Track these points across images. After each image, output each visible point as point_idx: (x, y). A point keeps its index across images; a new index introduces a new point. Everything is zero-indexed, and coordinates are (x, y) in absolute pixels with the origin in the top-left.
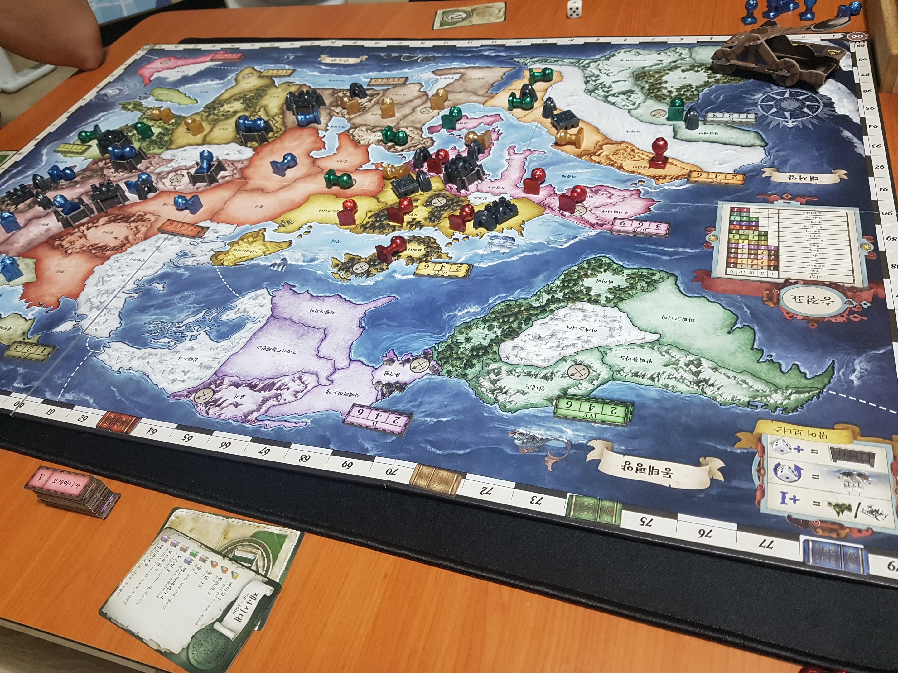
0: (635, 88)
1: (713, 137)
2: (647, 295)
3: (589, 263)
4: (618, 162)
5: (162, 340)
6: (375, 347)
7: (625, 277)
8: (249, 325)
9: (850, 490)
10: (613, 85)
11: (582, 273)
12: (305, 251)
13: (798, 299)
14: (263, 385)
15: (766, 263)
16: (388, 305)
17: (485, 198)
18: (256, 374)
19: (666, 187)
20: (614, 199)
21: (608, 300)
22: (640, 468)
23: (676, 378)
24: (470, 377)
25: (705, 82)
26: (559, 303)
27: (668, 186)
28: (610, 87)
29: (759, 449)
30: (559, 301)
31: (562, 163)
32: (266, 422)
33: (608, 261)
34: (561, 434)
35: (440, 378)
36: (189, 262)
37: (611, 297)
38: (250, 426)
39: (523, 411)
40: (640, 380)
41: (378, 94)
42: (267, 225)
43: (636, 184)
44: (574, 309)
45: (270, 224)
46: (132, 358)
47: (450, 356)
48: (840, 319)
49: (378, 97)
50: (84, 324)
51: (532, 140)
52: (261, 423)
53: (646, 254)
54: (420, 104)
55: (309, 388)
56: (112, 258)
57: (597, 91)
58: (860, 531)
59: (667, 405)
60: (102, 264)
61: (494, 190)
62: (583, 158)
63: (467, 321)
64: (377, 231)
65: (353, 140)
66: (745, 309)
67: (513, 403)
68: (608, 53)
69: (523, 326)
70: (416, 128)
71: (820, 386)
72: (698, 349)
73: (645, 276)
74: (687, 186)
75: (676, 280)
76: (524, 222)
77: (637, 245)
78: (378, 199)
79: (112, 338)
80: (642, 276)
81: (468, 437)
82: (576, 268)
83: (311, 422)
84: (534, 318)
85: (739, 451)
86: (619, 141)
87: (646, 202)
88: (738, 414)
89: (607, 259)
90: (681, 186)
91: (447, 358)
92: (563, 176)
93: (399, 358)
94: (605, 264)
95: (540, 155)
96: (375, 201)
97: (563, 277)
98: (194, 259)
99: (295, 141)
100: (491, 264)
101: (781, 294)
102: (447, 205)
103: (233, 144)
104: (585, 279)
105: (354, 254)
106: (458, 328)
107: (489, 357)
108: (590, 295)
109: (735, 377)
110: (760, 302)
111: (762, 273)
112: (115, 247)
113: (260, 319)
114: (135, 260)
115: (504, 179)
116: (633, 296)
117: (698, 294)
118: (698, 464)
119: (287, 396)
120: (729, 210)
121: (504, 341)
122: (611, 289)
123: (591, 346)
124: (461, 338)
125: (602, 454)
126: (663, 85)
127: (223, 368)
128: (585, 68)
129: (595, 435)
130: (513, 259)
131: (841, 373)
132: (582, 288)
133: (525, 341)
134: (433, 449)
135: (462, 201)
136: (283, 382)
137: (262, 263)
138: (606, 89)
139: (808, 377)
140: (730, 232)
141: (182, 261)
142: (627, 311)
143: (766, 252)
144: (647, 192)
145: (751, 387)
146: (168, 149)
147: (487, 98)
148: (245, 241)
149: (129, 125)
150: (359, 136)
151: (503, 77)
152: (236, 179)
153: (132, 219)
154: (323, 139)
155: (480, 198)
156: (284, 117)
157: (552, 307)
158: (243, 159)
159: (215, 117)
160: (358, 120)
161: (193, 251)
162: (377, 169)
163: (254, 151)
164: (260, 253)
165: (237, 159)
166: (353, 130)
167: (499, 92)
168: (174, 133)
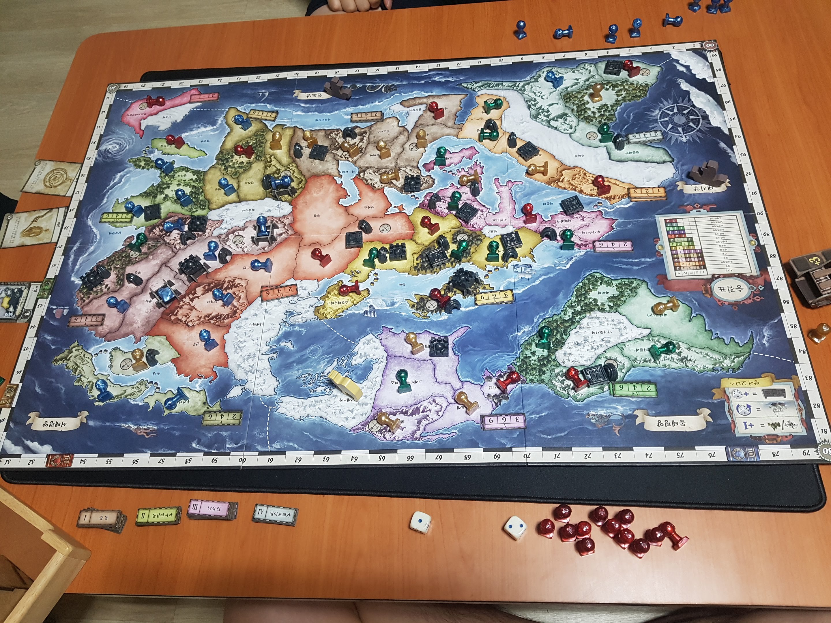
0: (567, 111)
1: (636, 156)
2: (633, 300)
3: (588, 279)
4: (578, 186)
5: (318, 389)
6: (473, 369)
7: (615, 288)
8: (376, 366)
9: (777, 413)
10: (550, 108)
11: (587, 288)
12: (383, 296)
13: (722, 289)
14: (411, 411)
15: (697, 264)
16: (467, 334)
17: (495, 231)
18: (402, 404)
19: (618, 207)
20: (587, 221)
21: (611, 307)
22: (667, 424)
23: (669, 359)
24: (546, 381)
25: (616, 101)
26: (580, 315)
27: (619, 205)
28: (548, 111)
29: (726, 398)
30: (580, 313)
31: (539, 191)
32: (429, 437)
33: (600, 276)
34: (616, 410)
35: (528, 385)
36: (298, 319)
37: (612, 304)
38: (419, 442)
39: (588, 399)
40: (649, 363)
41: (365, 132)
42: (341, 277)
43: (596, 206)
44: (592, 318)
45: (343, 276)
46: (305, 407)
47: (527, 368)
48: (750, 301)
49: (367, 136)
50: (249, 386)
51: (509, 171)
52: (426, 438)
53: (623, 267)
54: (405, 140)
55: (444, 407)
56: (233, 325)
57: (539, 116)
58: (786, 437)
59: (669, 379)
60: (228, 332)
61: (499, 222)
62: (552, 185)
63: (527, 339)
64: (428, 271)
65: (368, 184)
66: (695, 302)
67: (580, 395)
68: (535, 74)
69: (564, 336)
70: (413, 167)
71: (748, 350)
72: (675, 336)
73: (627, 284)
74: (631, 204)
75: (647, 285)
76: (532, 250)
77: (615, 260)
78: (415, 241)
79: (279, 394)
80: (625, 285)
81: (562, 424)
82: (581, 284)
83: (458, 431)
84: (569, 329)
85: (716, 401)
86: (572, 166)
87: (608, 222)
88: (709, 377)
89: (599, 274)
90: (627, 204)
91: (526, 370)
92: (544, 204)
93: (494, 375)
94: (599, 278)
95: (521, 186)
96: (414, 243)
97: (575, 293)
98: (300, 316)
99: (320, 191)
100: (524, 289)
101: (712, 287)
102: (470, 241)
103: (267, 199)
104: (590, 293)
105: (421, 294)
106: (523, 346)
107: (551, 364)
108: (598, 305)
109: (701, 352)
110: (701, 295)
111: (697, 272)
112: (228, 315)
113: (381, 359)
114: (254, 324)
115: (502, 211)
116: (625, 302)
117: (664, 294)
118: (697, 414)
119: (432, 416)
120: (664, 221)
121: (556, 350)
122: (609, 298)
123: (612, 345)
124: (528, 353)
125: (643, 419)
126: (587, 106)
127: (376, 403)
128: (522, 91)
129: (635, 407)
130: (537, 282)
131: (757, 340)
132: (591, 300)
133: (570, 348)
134: (545, 436)
135: (479, 236)
136: (424, 406)
137: (357, 312)
138: (546, 114)
139: (741, 345)
140: (670, 242)
141: (292, 320)
142: (625, 314)
143: (695, 255)
144: (607, 213)
145: (712, 358)
146: (210, 210)
147: (457, 130)
148: (332, 294)
149: (155, 185)
150: (371, 180)
151: (461, 106)
152: (291, 235)
153: (225, 286)
154: (342, 186)
155: (492, 232)
156: (297, 165)
157: (577, 318)
158: (286, 214)
159: (234, 170)
160: (362, 163)
161: (296, 309)
162: (401, 212)
163: (290, 204)
164: (350, 303)
165: (281, 215)
166: (363, 173)
167: (464, 123)
168: (205, 191)
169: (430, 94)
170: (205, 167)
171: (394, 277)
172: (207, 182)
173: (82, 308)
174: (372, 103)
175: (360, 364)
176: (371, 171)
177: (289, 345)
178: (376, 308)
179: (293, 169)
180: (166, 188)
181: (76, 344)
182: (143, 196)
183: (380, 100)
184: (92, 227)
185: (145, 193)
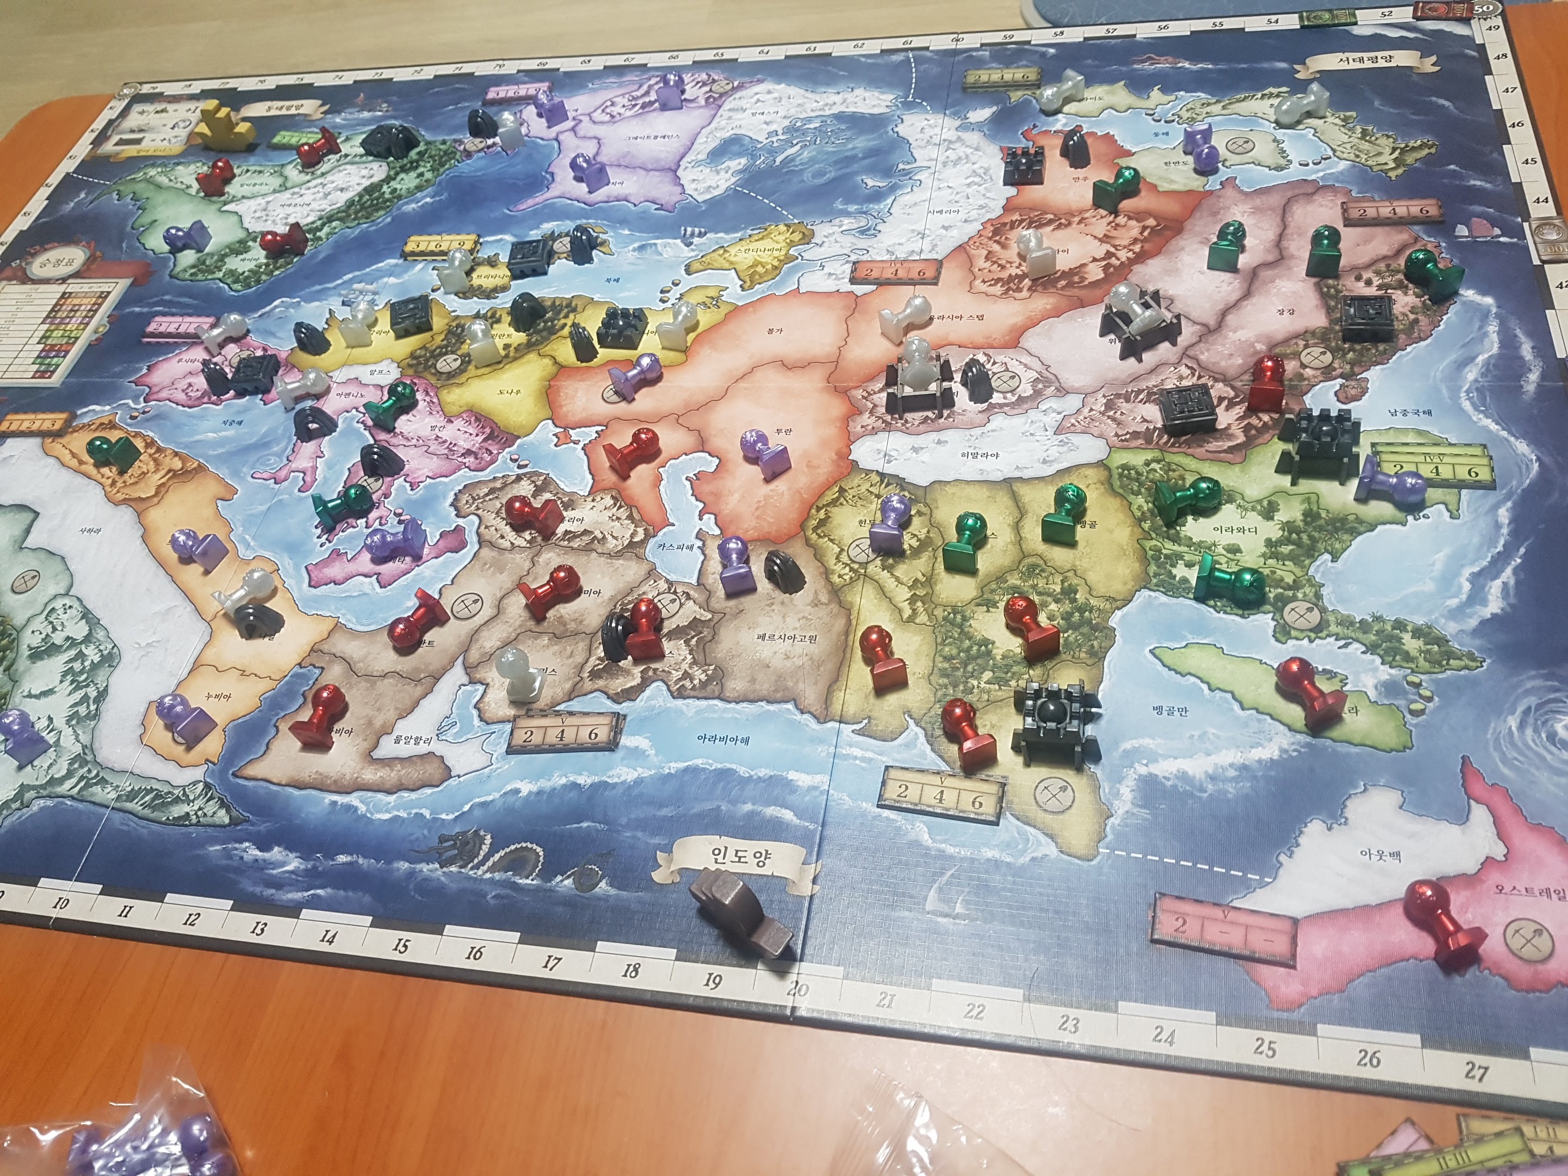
3: (258, 281)
7: (224, 269)
11: (272, 267)
13: (70, 263)
19: (108, 408)
20: (185, 382)
22: (288, 108)
26: (310, 228)
27: (104, 411)
33: (235, 286)
35: (452, 138)
37: (249, 243)
40: (257, 168)
41: (594, 675)
47: (441, 158)
49: (593, 661)
54: (485, 633)
55: (599, 111)
60: (1008, 200)
62: (195, 465)
63: (418, 194)
64: (549, 303)
65: (630, 507)
69: (357, 199)
70: (492, 545)
71: (113, 186)
73: (202, 272)
78: (556, 362)
82: (277, 273)
86: (122, 507)
87: (148, 380)
89: (235, 289)
91: (444, 155)
92: (240, 423)
93: (498, 148)
94: (240, 283)
96: (560, 359)
101: (80, 266)
106: (430, 185)
110: (106, 255)
111: (81, 288)
114: (949, 211)
115: (336, 414)
118: (244, 118)
120: (55, 375)
122: (246, 253)
123: (291, 190)
124: (429, 175)
125: (317, 110)
127: (713, 113)
129: (317, 122)
135: (411, 367)
136: (632, 112)
139: (116, 193)
140: (78, 338)
143: (59, 314)
146: (1101, 464)
147: (325, 647)
148: (769, 267)
149: (1327, 557)
150: (618, 518)
151: (273, 731)
152: (857, 387)
153: (1027, 282)
154: (701, 505)
155: (381, 372)
156: (827, 579)
157: (319, 223)
158: (868, 438)
159: (1041, 583)
160: (631, 571)
161: (854, 240)
162: (565, 428)
163: (855, 463)
164: (733, 250)
165: (883, 436)
166: (635, 540)
167: (297, 669)
168: (1129, 521)
169: (341, 799)
170: (1149, 604)
171: (626, 294)
172: (1130, 552)
173: (1416, 240)
174: (539, 793)
175: (730, 159)
176: (611, 543)
177: (871, 183)
178: (678, 241)
179: (838, 568)
180: (1280, 542)
181: (1393, 175)
182: (1359, 521)
183: (511, 799)
184: (1504, 434)
185: (1355, 533)
